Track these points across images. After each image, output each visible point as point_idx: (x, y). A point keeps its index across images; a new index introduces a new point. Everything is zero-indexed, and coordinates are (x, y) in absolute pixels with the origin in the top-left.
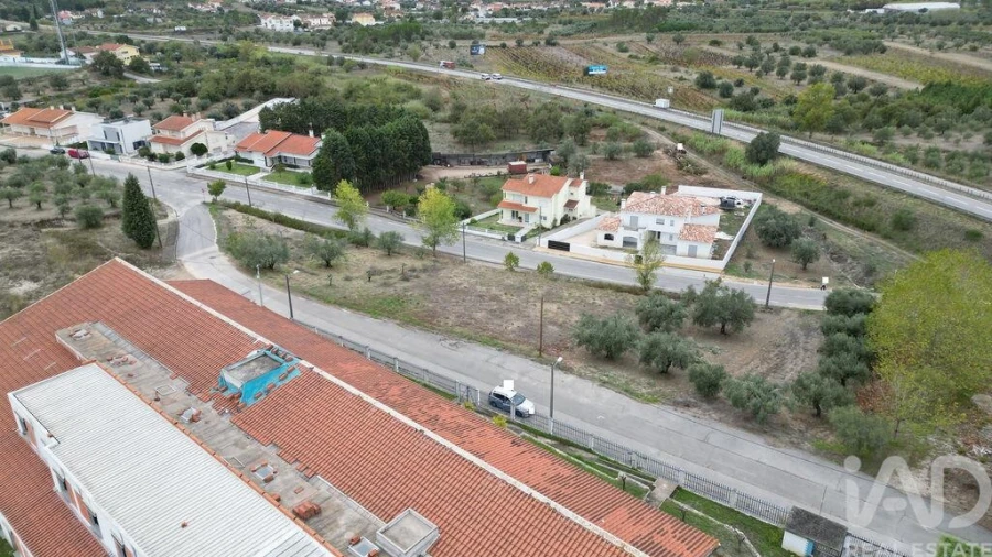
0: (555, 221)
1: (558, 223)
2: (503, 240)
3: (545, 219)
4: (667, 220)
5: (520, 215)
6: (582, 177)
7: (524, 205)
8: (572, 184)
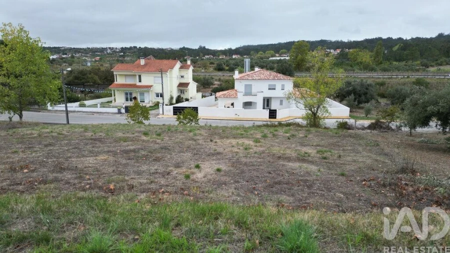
0: (172, 98)
1: (174, 101)
2: (119, 112)
3: (162, 96)
4: (278, 85)
5: (133, 96)
6: (189, 62)
7: (138, 84)
8: (181, 68)
